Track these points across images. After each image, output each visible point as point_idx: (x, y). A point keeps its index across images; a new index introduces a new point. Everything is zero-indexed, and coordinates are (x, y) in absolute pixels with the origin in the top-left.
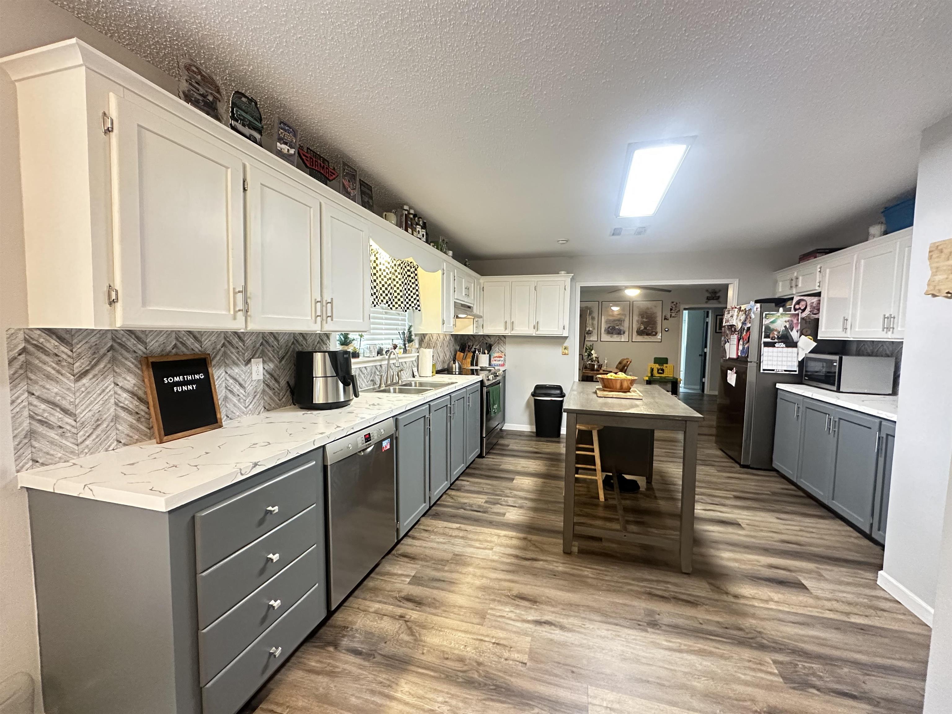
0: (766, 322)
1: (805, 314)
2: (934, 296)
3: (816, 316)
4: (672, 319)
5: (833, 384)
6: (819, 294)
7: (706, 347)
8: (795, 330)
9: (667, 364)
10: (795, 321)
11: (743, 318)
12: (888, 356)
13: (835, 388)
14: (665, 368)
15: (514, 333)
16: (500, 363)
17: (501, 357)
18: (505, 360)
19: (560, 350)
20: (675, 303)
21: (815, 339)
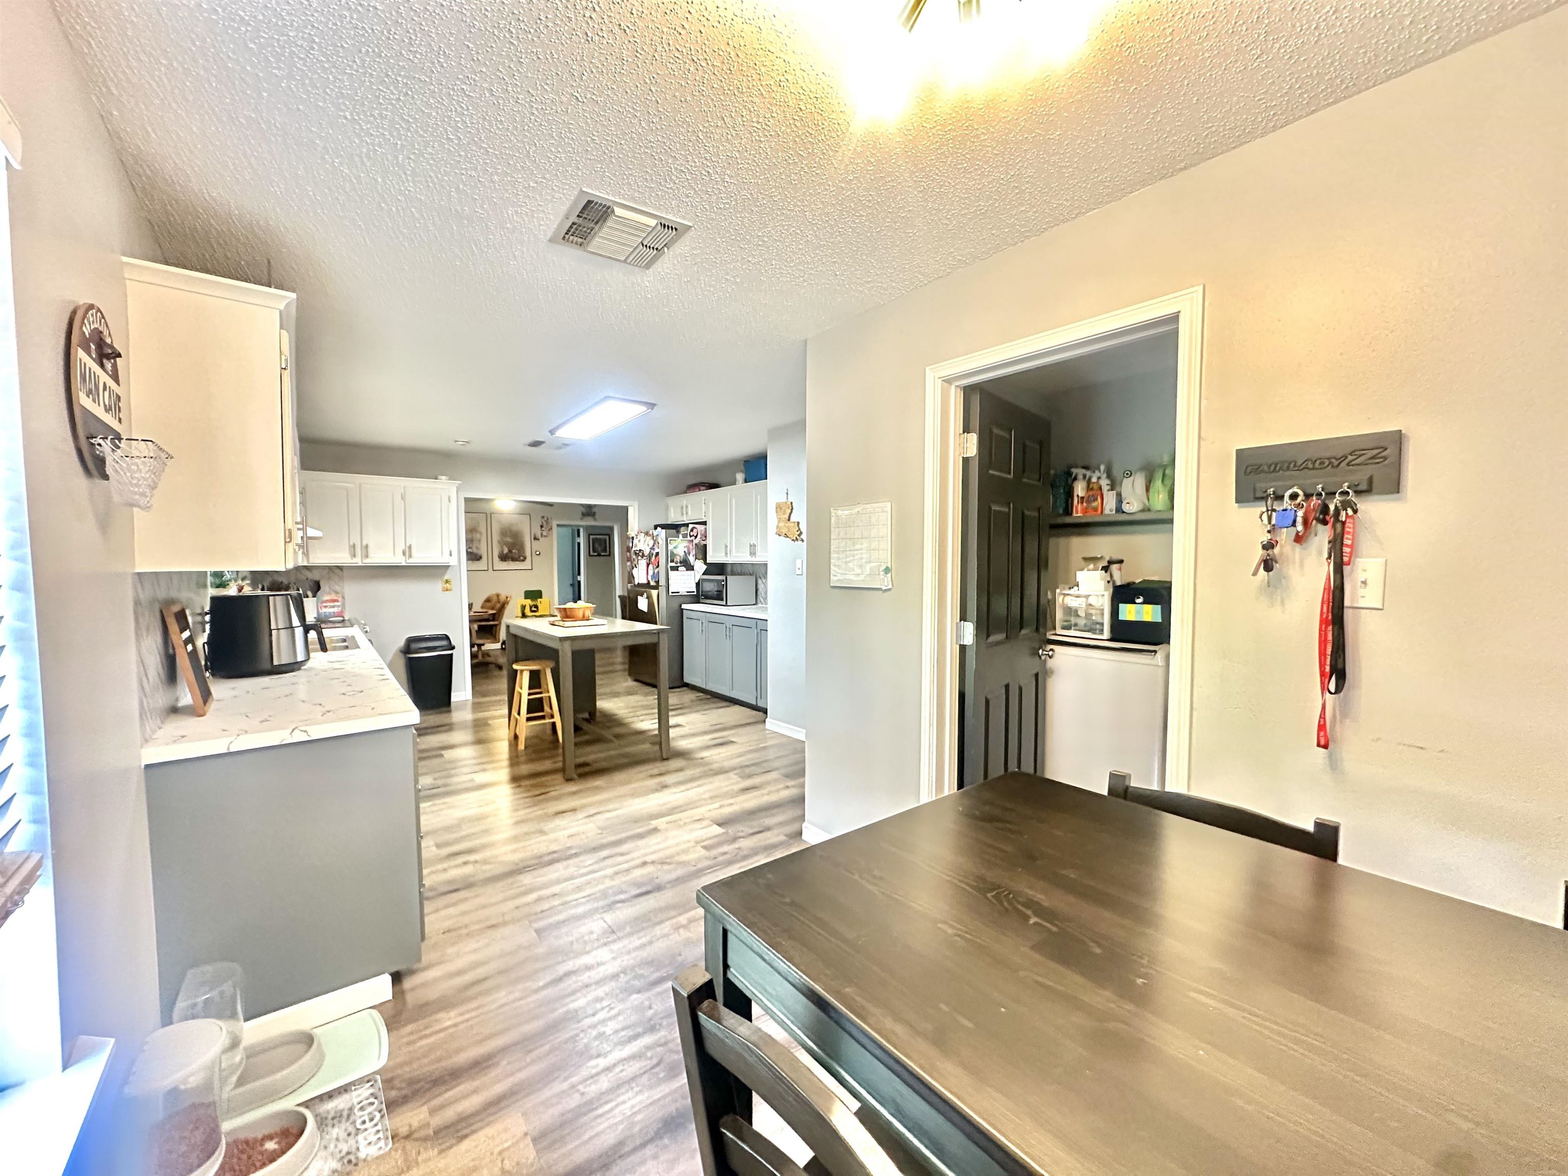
0: (670, 547)
1: (696, 541)
2: (780, 535)
3: (704, 543)
4: (543, 538)
5: (722, 600)
6: (704, 523)
7: (579, 574)
8: (691, 555)
9: (541, 598)
10: (691, 547)
11: (651, 543)
12: (751, 575)
13: (724, 603)
14: (539, 605)
15: (369, 561)
16: (335, 610)
17: (337, 601)
18: (343, 605)
19: (439, 585)
20: (545, 519)
21: (705, 563)
